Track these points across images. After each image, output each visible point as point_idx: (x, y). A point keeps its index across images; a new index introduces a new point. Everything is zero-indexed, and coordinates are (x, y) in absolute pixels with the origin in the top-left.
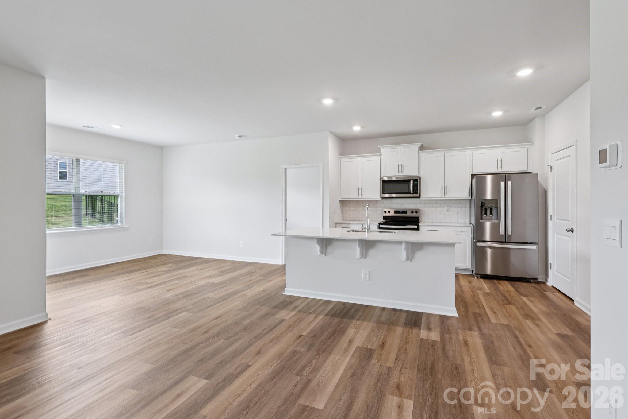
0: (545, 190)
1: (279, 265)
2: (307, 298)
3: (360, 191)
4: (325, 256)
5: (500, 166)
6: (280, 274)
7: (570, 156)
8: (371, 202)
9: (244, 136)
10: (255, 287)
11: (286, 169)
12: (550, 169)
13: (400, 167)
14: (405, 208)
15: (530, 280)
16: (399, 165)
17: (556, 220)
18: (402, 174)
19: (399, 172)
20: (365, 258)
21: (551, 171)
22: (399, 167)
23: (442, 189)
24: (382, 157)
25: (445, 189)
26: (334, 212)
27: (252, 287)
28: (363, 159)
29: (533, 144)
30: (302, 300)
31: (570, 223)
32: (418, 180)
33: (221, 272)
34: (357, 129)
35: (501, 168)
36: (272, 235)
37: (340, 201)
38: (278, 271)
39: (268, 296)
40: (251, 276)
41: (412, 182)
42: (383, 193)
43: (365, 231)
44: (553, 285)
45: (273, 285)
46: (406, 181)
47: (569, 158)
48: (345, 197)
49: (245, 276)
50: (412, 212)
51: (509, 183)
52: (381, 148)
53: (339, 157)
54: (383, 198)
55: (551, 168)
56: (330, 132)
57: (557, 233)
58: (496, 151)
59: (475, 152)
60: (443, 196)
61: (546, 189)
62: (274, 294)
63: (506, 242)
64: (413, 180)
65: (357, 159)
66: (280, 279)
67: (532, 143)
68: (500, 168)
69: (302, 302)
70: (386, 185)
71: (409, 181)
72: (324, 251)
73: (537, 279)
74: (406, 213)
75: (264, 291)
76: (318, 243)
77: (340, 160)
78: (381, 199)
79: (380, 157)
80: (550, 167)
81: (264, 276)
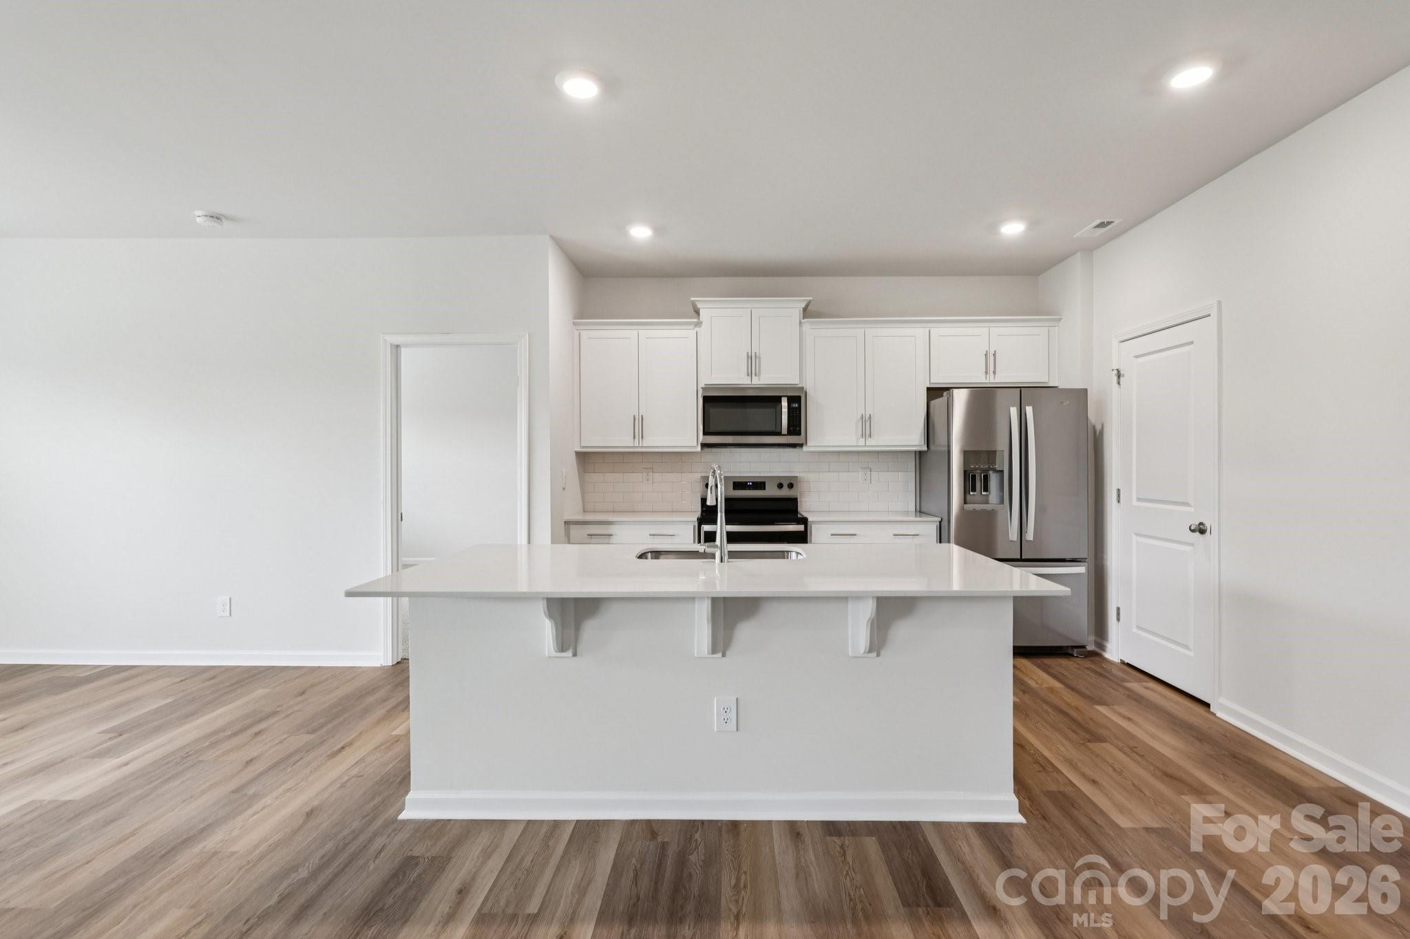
0: (1095, 432)
1: (375, 669)
2: (504, 824)
3: (639, 426)
4: (575, 655)
5: (992, 370)
6: (380, 712)
7: (1191, 343)
8: (672, 459)
9: (227, 218)
10: (268, 800)
11: (398, 346)
12: (1115, 378)
13: (753, 361)
14: (758, 475)
15: (1070, 652)
16: (750, 354)
17: (1135, 503)
18: (756, 381)
19: (750, 374)
20: (724, 655)
21: (1119, 383)
22: (750, 360)
23: (860, 422)
24: (702, 330)
25: (866, 424)
26: (564, 489)
27: (256, 797)
28: (645, 333)
29: (1060, 319)
30: (484, 839)
31: (1192, 510)
32: (800, 397)
33: (119, 731)
34: (641, 233)
35: (994, 372)
36: (349, 594)
37: (578, 454)
38: (371, 699)
39: (330, 846)
40: (257, 734)
41: (785, 403)
42: (705, 433)
43: (713, 556)
44: (1123, 659)
45: (355, 772)
46: (769, 401)
47: (1191, 346)
48: (596, 441)
49: (230, 737)
50: (780, 486)
51: (1029, 410)
52: (699, 306)
53: (574, 324)
54: (704, 446)
55: (1119, 375)
56: (553, 238)
57: (1137, 535)
58: (980, 331)
59: (937, 331)
60: (862, 442)
61: (1098, 428)
62: (356, 825)
63: (1021, 560)
64: (787, 396)
65: (631, 333)
66: (381, 734)
67: (1058, 317)
68: (992, 374)
69: (487, 854)
70: (714, 411)
71: (778, 400)
72: (568, 641)
73: (1084, 647)
74: (765, 489)
75: (310, 814)
76: (551, 615)
77: (576, 333)
78: (699, 449)
79: (696, 329)
80: (1115, 372)
81: (313, 731)
